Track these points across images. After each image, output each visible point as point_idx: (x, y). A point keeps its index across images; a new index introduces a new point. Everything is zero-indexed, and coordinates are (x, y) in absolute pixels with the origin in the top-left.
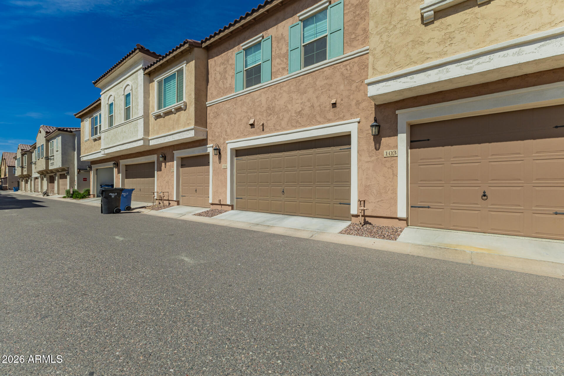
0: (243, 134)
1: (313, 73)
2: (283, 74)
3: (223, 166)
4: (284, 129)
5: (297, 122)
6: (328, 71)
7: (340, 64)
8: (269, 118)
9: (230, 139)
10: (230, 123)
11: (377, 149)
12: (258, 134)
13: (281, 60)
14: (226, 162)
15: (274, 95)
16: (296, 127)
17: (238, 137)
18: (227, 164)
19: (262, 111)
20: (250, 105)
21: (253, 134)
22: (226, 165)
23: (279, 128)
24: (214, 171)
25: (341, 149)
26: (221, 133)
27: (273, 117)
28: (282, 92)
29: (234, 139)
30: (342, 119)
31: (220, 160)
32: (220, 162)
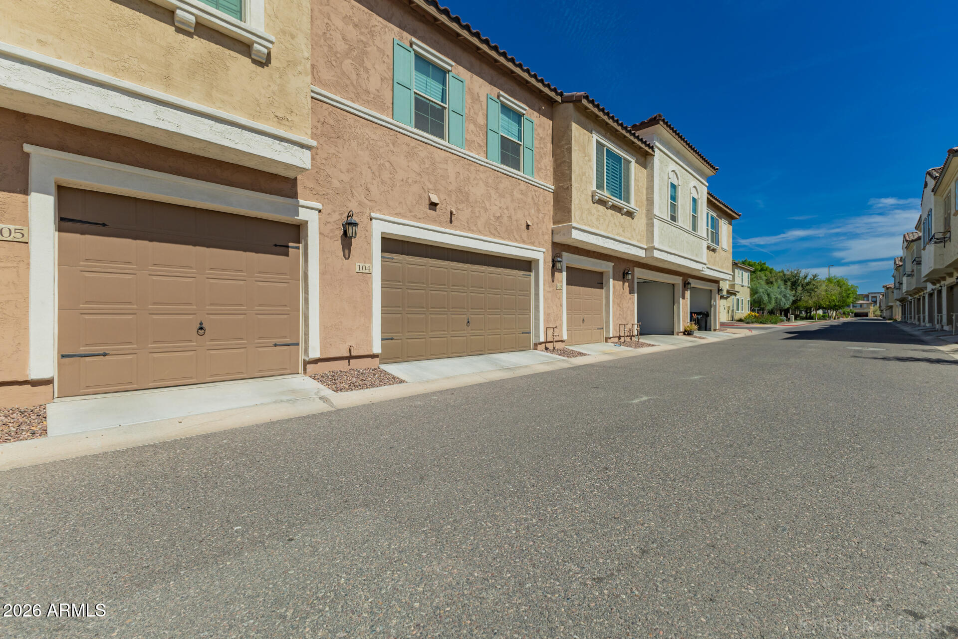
0: (413, 214)
1: (511, 178)
2: (480, 153)
3: (357, 264)
4: (480, 232)
5: (496, 229)
6: (523, 186)
7: (532, 186)
8: (460, 207)
9: (380, 211)
10: (380, 176)
11: (553, 280)
12: (441, 225)
13: (477, 131)
14: (368, 259)
15: (468, 175)
16: (494, 236)
17: (398, 215)
18: (371, 263)
19: (450, 189)
20: (427, 166)
21: (434, 221)
22: (367, 265)
23: (475, 229)
24: (323, 273)
25: (523, 275)
26: (351, 187)
27: (465, 208)
28: (478, 177)
29: (389, 214)
30: (533, 244)
31: (347, 252)
32: (347, 257)
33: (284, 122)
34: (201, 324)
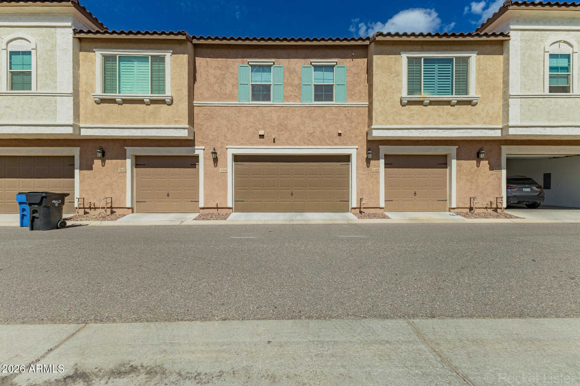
0: (250, 142)
1: (323, 108)
2: (296, 101)
3: (221, 169)
4: (297, 144)
5: (310, 140)
6: (335, 110)
7: (344, 108)
8: (281, 133)
9: (232, 144)
10: (231, 129)
11: (368, 167)
12: (267, 145)
13: (294, 89)
14: (226, 166)
15: (287, 115)
16: (308, 145)
17: (242, 144)
18: (227, 168)
19: (273, 125)
20: (258, 117)
21: (263, 144)
22: (225, 169)
23: (292, 143)
24: (205, 174)
25: (341, 165)
26: (218, 137)
27: (285, 133)
28: (294, 114)
29: (237, 145)
30: (346, 144)
31: (216, 164)
32: (216, 166)
33: (178, 122)
34: (168, 193)
